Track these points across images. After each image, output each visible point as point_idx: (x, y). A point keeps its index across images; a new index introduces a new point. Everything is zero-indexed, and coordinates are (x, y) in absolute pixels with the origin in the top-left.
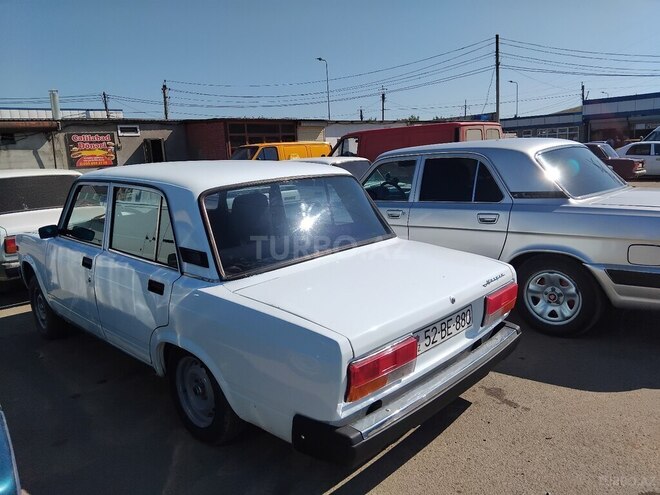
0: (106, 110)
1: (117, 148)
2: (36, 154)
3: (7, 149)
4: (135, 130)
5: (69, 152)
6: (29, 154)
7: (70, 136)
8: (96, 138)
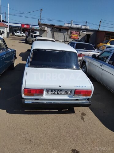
0: (86, 25)
1: (80, 35)
2: (64, 34)
3: (59, 32)
4: (85, 32)
5: (70, 35)
6: (63, 34)
7: (71, 31)
8: (76, 32)
